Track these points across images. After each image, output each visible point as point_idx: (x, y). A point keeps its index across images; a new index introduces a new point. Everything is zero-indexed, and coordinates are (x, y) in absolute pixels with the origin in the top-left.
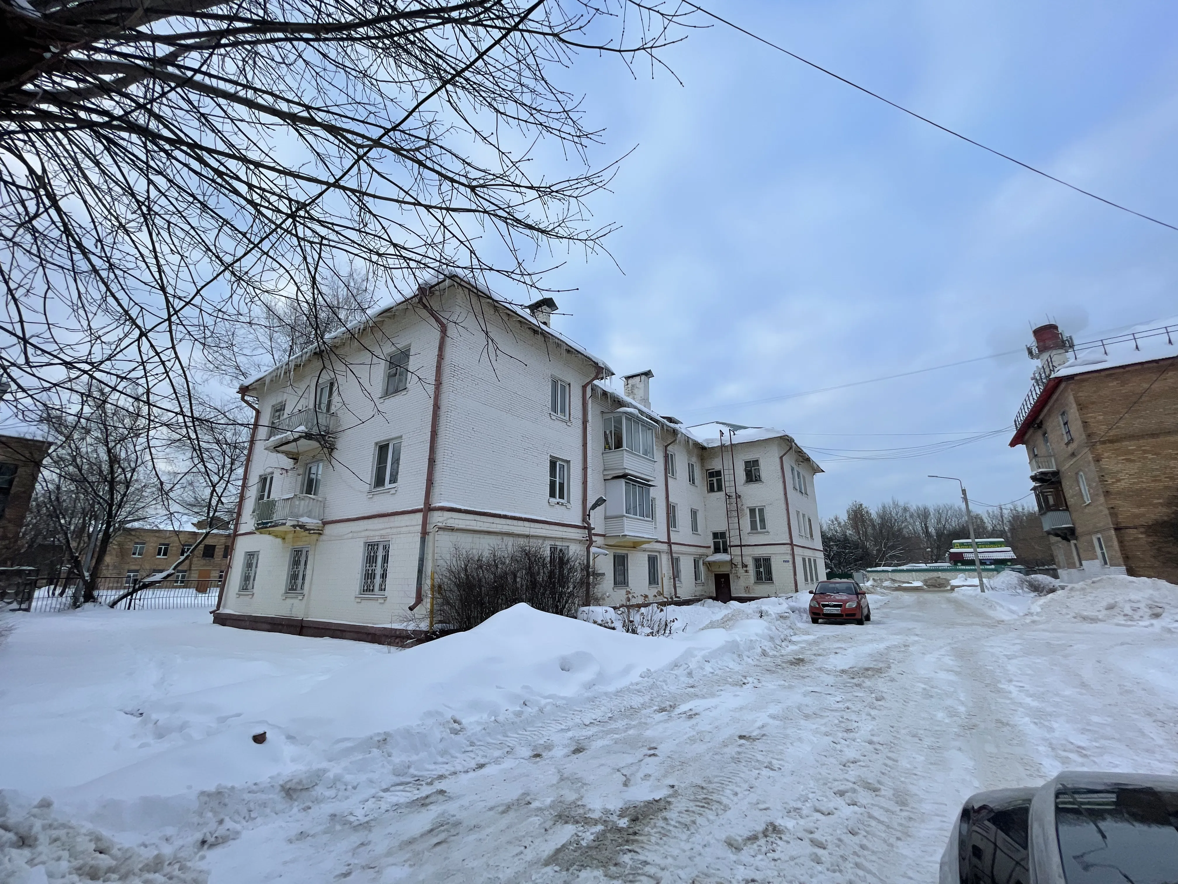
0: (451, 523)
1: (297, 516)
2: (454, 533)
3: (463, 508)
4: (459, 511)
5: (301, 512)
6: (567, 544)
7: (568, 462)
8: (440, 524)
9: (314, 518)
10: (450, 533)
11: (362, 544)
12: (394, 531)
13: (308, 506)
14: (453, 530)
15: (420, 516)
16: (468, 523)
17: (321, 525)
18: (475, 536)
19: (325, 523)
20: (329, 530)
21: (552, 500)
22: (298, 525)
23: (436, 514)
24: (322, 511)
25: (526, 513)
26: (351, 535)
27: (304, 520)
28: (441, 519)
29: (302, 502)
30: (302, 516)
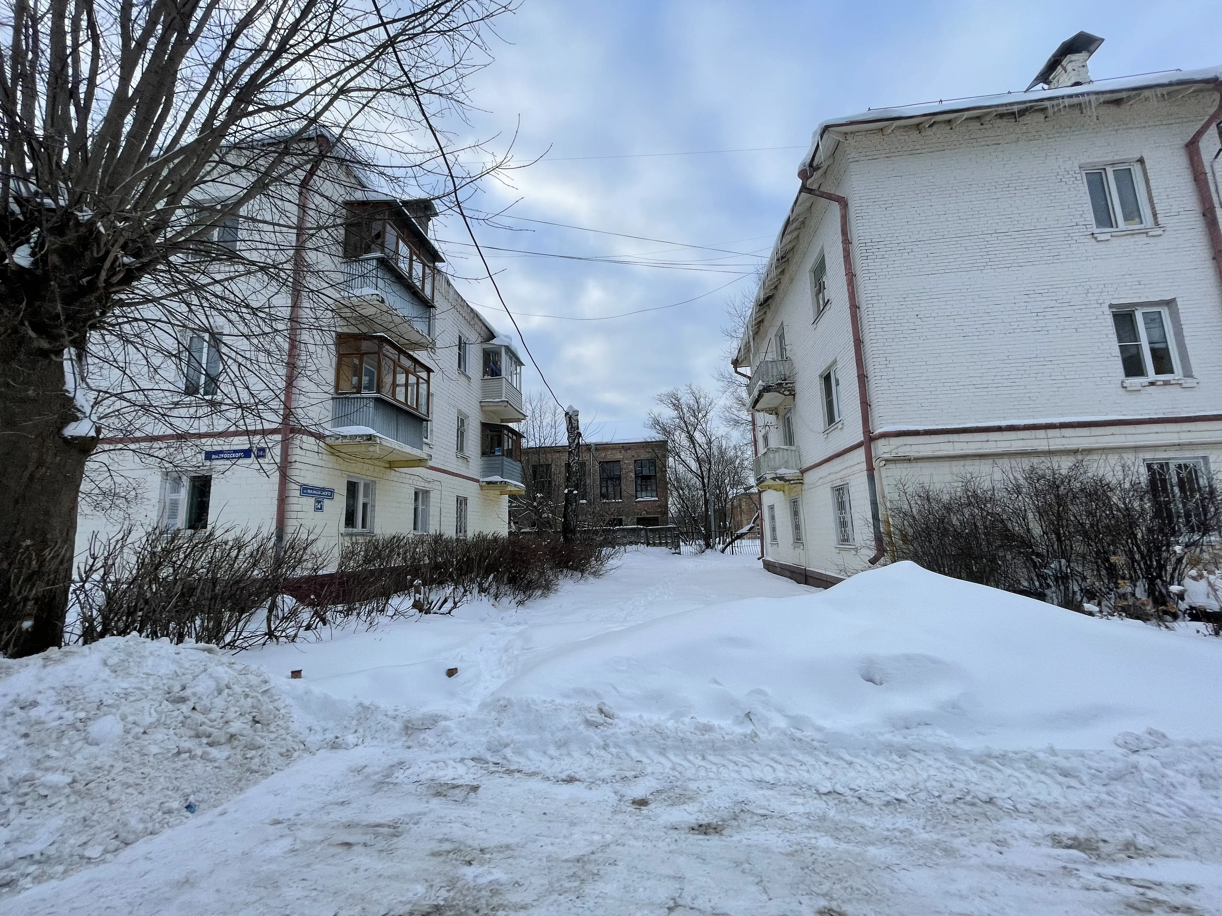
0: (904, 451)
1: (776, 469)
2: (914, 465)
3: (921, 428)
4: (916, 433)
5: (777, 464)
6: (1201, 453)
7: (1170, 303)
8: (886, 456)
9: (792, 468)
10: (906, 465)
11: (829, 489)
12: (849, 471)
13: (783, 458)
14: (909, 460)
15: (861, 451)
16: (936, 447)
17: (800, 474)
18: (954, 463)
19: (803, 472)
20: (809, 477)
21: (1135, 382)
22: (777, 478)
23: (881, 442)
24: (798, 461)
25: (1063, 415)
26: (821, 481)
27: (782, 471)
28: (886, 449)
29: (777, 454)
30: (779, 468)
